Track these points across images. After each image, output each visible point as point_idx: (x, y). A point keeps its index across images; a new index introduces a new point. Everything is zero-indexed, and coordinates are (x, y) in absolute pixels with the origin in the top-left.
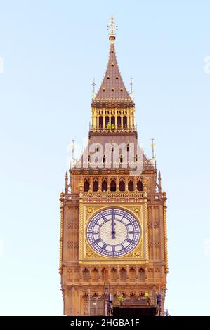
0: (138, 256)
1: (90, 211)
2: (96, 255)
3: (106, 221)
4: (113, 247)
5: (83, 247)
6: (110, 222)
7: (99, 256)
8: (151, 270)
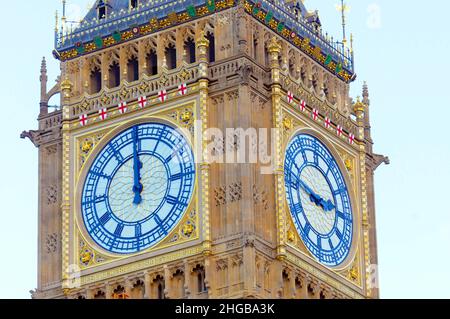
0: (188, 234)
1: (86, 146)
2: (100, 258)
3: (122, 163)
4: (138, 225)
5: (70, 243)
6: (131, 163)
7: (106, 258)
8: (222, 265)
